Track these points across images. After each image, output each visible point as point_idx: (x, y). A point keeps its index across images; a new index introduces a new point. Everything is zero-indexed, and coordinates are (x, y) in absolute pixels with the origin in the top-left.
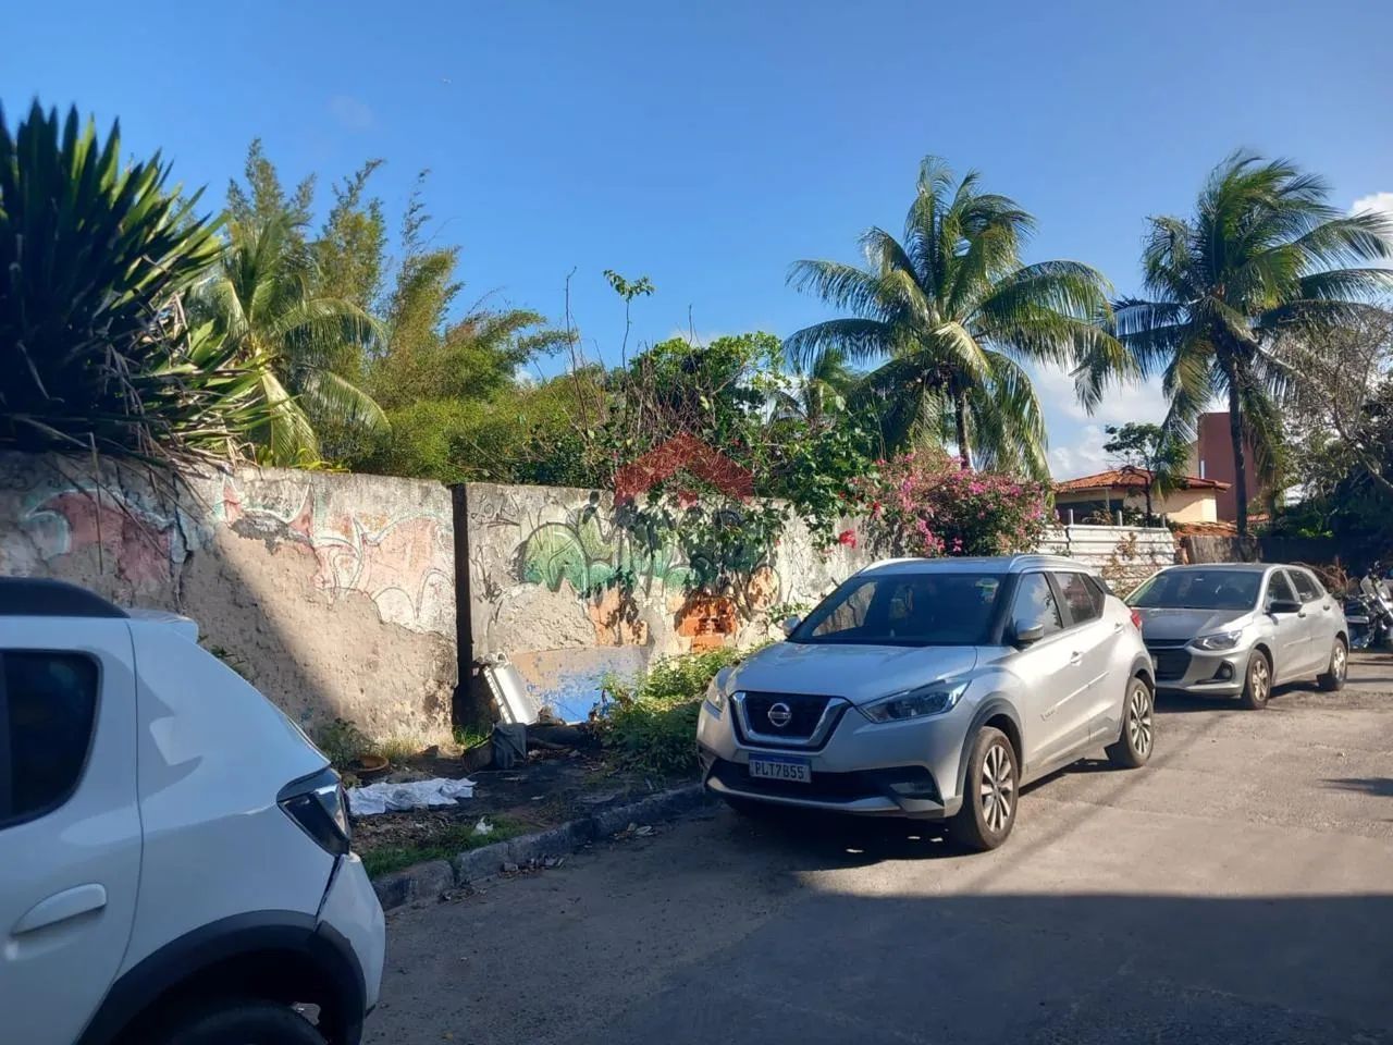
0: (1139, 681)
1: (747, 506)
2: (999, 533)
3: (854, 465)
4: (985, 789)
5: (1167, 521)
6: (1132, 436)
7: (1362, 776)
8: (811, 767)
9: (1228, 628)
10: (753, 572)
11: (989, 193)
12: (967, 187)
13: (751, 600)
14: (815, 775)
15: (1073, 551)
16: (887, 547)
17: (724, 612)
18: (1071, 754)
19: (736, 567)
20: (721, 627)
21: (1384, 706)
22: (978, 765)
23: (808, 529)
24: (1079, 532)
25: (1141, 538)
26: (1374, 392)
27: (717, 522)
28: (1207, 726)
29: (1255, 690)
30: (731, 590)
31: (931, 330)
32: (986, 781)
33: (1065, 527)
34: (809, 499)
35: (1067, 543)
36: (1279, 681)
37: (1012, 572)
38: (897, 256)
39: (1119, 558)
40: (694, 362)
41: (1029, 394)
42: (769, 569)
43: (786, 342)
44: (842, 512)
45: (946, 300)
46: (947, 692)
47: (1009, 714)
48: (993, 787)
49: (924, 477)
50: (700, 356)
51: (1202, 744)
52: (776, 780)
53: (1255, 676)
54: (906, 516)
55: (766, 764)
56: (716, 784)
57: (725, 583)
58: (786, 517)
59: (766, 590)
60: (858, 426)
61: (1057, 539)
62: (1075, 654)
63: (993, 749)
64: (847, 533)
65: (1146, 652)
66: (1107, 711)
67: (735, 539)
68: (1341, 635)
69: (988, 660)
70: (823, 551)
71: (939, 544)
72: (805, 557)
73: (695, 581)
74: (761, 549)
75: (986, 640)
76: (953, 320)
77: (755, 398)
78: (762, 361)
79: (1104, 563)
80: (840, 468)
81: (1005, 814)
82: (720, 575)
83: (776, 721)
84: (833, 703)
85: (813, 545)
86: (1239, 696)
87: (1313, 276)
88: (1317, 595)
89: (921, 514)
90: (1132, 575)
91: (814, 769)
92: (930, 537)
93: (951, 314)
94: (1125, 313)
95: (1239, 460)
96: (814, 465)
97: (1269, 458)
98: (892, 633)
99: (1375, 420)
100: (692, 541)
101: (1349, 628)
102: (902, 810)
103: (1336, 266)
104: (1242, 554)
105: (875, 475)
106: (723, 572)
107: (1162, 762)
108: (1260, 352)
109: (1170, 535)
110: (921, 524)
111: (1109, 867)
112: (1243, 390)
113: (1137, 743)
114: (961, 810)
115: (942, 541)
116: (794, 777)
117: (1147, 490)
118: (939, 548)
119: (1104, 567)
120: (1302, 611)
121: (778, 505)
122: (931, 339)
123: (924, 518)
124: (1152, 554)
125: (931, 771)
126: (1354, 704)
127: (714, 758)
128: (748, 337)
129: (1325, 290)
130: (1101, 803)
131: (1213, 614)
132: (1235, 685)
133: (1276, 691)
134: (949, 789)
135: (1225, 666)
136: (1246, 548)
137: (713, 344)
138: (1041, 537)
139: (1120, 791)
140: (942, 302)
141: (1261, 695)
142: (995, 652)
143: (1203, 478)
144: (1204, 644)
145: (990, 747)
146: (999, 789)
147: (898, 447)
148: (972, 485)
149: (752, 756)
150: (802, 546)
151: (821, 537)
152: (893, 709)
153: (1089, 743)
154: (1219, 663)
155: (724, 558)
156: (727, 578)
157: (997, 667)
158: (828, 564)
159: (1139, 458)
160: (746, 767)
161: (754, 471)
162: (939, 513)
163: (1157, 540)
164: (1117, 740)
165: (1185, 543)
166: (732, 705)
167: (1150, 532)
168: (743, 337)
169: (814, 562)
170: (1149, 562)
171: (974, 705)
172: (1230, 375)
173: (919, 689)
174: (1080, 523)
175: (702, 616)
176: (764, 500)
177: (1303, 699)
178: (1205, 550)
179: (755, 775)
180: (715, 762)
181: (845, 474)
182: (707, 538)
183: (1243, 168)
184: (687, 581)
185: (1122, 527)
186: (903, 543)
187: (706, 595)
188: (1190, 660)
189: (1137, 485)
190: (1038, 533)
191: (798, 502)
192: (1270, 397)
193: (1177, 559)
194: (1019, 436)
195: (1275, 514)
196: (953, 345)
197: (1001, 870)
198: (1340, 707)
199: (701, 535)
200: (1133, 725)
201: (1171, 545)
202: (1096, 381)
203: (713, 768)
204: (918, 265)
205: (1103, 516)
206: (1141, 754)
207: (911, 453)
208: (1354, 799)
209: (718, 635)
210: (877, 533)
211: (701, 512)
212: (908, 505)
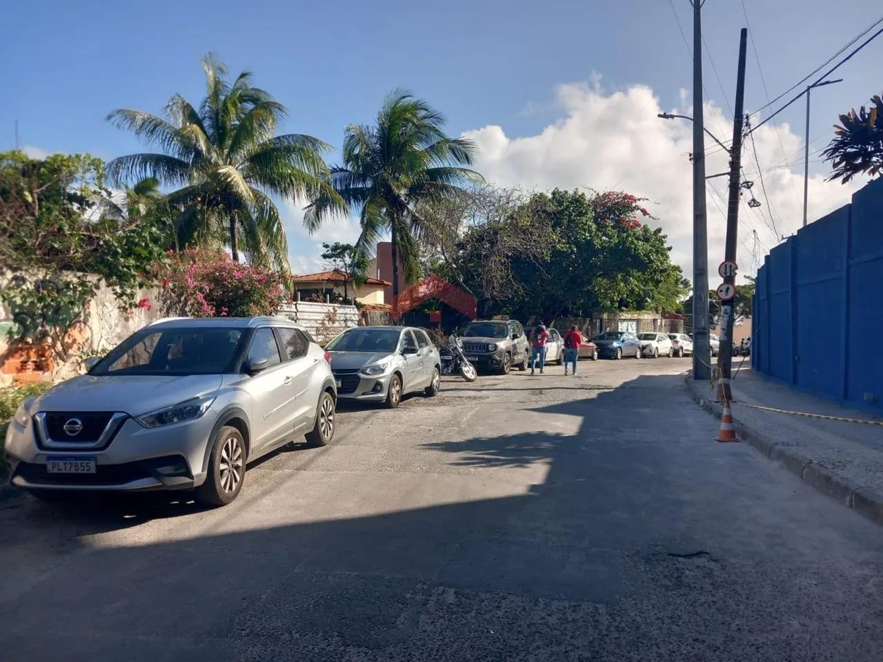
0: (327, 394)
1: (65, 278)
2: (252, 304)
3: (151, 253)
4: (223, 466)
5: (355, 302)
6: (338, 251)
7: (439, 442)
8: (96, 462)
9: (380, 362)
10: (70, 326)
11: (256, 87)
12: (243, 80)
13: (66, 347)
14: (98, 467)
15: (299, 317)
16: (176, 311)
17: (43, 356)
18: (283, 440)
19: (54, 322)
20: (39, 367)
21: (456, 403)
22: (218, 451)
23: (115, 296)
24: (304, 306)
25: (339, 311)
26: (462, 238)
27: (37, 288)
28: (366, 419)
29: (393, 397)
30: (49, 340)
31: (215, 169)
32: (223, 461)
33: (295, 303)
34: (115, 275)
35: (296, 313)
36: (405, 392)
37: (250, 327)
38: (192, 116)
39: (326, 322)
40: (31, 169)
41: (277, 218)
42: (83, 325)
43: (109, 164)
44: (141, 286)
45: (226, 151)
46: (198, 404)
47: (242, 418)
48: (228, 464)
49: (203, 265)
50: (36, 166)
51: (363, 428)
52: (69, 474)
53: (393, 389)
54: (190, 291)
55: (61, 463)
56: (19, 481)
57: (45, 334)
58: (97, 287)
59: (80, 340)
60: (155, 226)
61: (289, 309)
62: (288, 378)
63: (229, 441)
64: (144, 301)
65: (332, 376)
66: (306, 412)
67: (52, 301)
68: (437, 366)
69: (230, 383)
70: (126, 313)
71: (212, 310)
72: (113, 316)
73: (18, 333)
74: (76, 310)
75: (229, 370)
76: (230, 164)
77: (83, 201)
78: (88, 175)
79: (317, 325)
80: (140, 254)
81: (236, 481)
82: (40, 328)
83: (70, 432)
84: (116, 416)
85: (119, 308)
86: (384, 401)
87: (435, 169)
88: (427, 344)
89: (201, 290)
90: (334, 333)
91: (99, 464)
92: (206, 305)
93: (229, 160)
94: (338, 175)
95: (395, 270)
96: (120, 251)
97: (411, 269)
98: (167, 367)
99: (461, 252)
100: (15, 302)
101: (442, 363)
102: (164, 485)
103: (446, 165)
104: (394, 322)
105: (167, 261)
106: (43, 326)
107: (338, 441)
108: (408, 208)
109: (356, 309)
110: (200, 296)
111: (297, 508)
112: (399, 229)
113: (324, 431)
114: (205, 482)
115: (214, 308)
116: (84, 470)
117: (345, 283)
118: (212, 313)
119: (317, 328)
120: (419, 352)
121: (92, 278)
122: (215, 176)
123: (203, 293)
124: (346, 321)
125: (185, 457)
126: (442, 402)
127: (18, 462)
128: (78, 156)
129: (441, 178)
130: (298, 469)
131: (373, 355)
132: (383, 395)
133: (404, 398)
134: (198, 468)
135: (379, 384)
136: (396, 318)
137: (48, 157)
138: (279, 308)
139: (311, 461)
140: (223, 152)
141: (396, 400)
142: (235, 378)
143: (379, 279)
144: (368, 372)
145: (227, 439)
146: (233, 465)
147: (187, 244)
148: (235, 273)
149: (50, 458)
150: (111, 308)
151: (125, 302)
152: (161, 418)
153: (295, 432)
154: (374, 383)
155: (44, 316)
156: (46, 331)
157: (235, 387)
158: (131, 321)
159: (342, 264)
160: (44, 466)
161: (72, 252)
162: (213, 290)
163: (349, 312)
164: (312, 430)
165: (364, 315)
166: (35, 423)
167: (344, 308)
168: (73, 156)
169: (120, 320)
170: (344, 325)
171: (218, 412)
172: (393, 220)
173: (179, 404)
174: (305, 301)
175: (22, 359)
176: (80, 274)
177: (417, 401)
178: (375, 319)
179: (51, 472)
180: (20, 464)
181: (144, 259)
182: (29, 300)
183: (403, 100)
184: (10, 333)
185: (329, 304)
186: (187, 309)
187: (27, 343)
188: (359, 382)
189: (339, 281)
190: (278, 305)
191: (108, 277)
192: (412, 234)
193: (360, 323)
194: (271, 244)
195: (413, 301)
196: (229, 180)
197: (230, 517)
198: (435, 405)
199: (24, 298)
200: (322, 420)
201: (356, 316)
202: (317, 215)
203: (18, 468)
204: (207, 123)
205: (318, 297)
206: (326, 438)
207: (195, 249)
208: (435, 454)
209: (36, 372)
210: (169, 302)
211: (24, 280)
212: (191, 282)
